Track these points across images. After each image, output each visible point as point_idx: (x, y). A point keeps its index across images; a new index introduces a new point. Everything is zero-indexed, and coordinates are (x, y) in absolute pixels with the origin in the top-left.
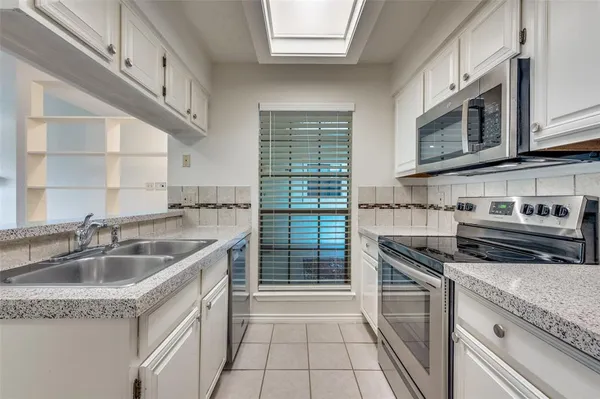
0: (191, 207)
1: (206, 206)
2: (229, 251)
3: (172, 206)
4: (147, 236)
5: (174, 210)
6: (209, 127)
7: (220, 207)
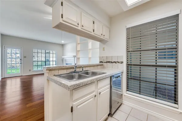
0: (105, 62)
1: (109, 62)
2: (111, 77)
3: (100, 62)
4: (91, 70)
5: (100, 63)
6: (110, 38)
7: (113, 63)
